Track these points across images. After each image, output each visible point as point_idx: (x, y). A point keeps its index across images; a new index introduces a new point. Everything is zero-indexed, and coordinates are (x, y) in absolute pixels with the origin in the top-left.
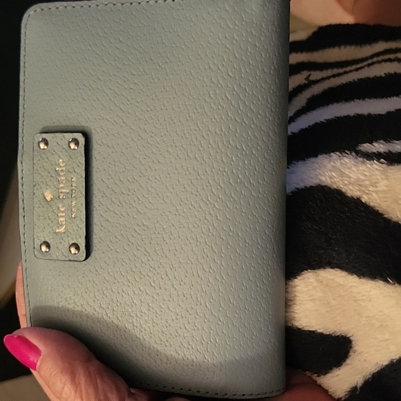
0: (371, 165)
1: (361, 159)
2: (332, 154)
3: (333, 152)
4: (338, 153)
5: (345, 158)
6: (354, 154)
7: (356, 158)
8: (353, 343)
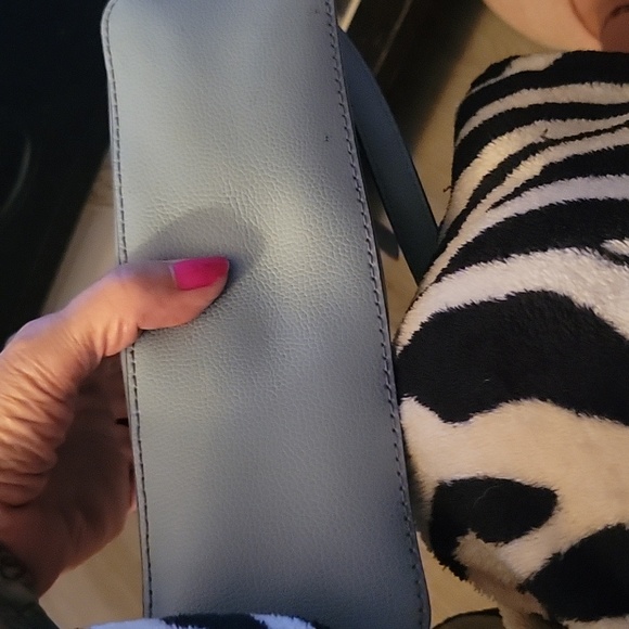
0: (620, 270)
1: (606, 261)
2: (567, 250)
3: (569, 247)
4: (575, 249)
5: (584, 257)
6: (597, 253)
7: (600, 259)
8: (559, 499)
